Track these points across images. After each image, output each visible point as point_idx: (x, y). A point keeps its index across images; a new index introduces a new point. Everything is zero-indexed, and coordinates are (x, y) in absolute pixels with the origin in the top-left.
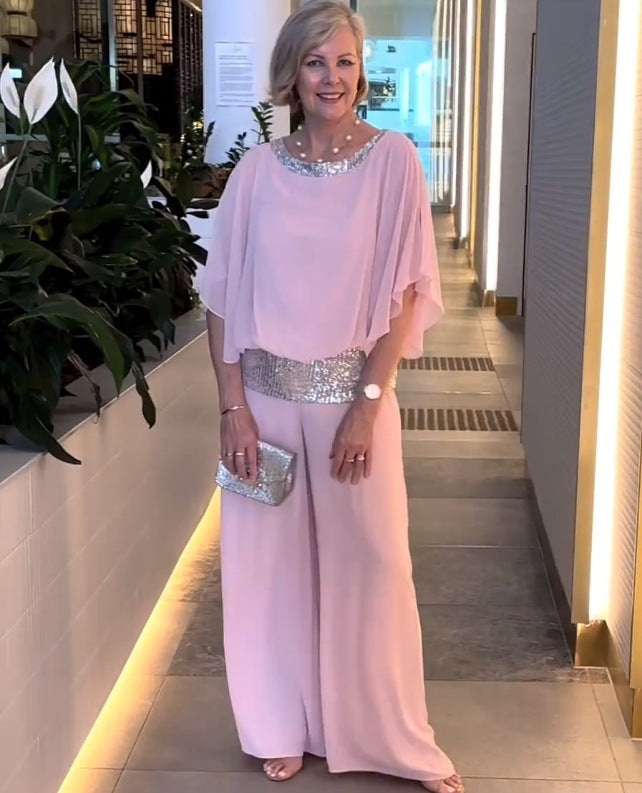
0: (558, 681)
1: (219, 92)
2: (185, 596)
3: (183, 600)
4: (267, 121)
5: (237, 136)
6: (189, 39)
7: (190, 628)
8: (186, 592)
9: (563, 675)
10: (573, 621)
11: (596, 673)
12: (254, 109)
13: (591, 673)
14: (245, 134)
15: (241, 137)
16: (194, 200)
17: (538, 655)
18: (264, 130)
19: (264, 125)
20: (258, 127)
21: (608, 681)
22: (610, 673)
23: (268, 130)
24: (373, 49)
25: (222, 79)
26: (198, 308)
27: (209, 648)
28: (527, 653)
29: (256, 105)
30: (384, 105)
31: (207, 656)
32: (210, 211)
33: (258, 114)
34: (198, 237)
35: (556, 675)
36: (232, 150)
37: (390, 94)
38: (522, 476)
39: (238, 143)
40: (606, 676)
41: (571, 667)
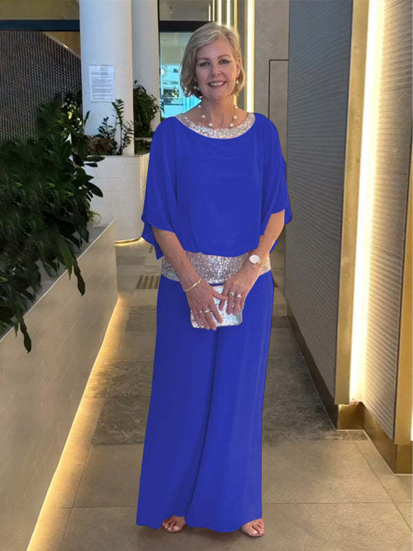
0: (327, 439)
1: (91, 94)
2: (96, 394)
3: (95, 397)
4: (121, 110)
5: (103, 120)
6: (62, 65)
7: (102, 415)
8: (97, 391)
9: (329, 435)
10: (336, 403)
11: (356, 434)
12: (113, 104)
13: (351, 434)
14: (108, 118)
15: (105, 120)
16: (88, 156)
17: (313, 424)
18: (119, 115)
19: (119, 113)
20: (115, 113)
21: (366, 438)
22: (367, 433)
23: (122, 115)
24: (165, 71)
25: (93, 86)
26: (92, 220)
27: (115, 427)
28: (306, 422)
29: (113, 101)
30: (172, 102)
31: (114, 432)
32: (98, 163)
33: (116, 107)
34: (92, 178)
35: (325, 436)
36: (101, 127)
37: (176, 96)
38: (286, 315)
39: (103, 123)
40: (364, 435)
41: (334, 430)
